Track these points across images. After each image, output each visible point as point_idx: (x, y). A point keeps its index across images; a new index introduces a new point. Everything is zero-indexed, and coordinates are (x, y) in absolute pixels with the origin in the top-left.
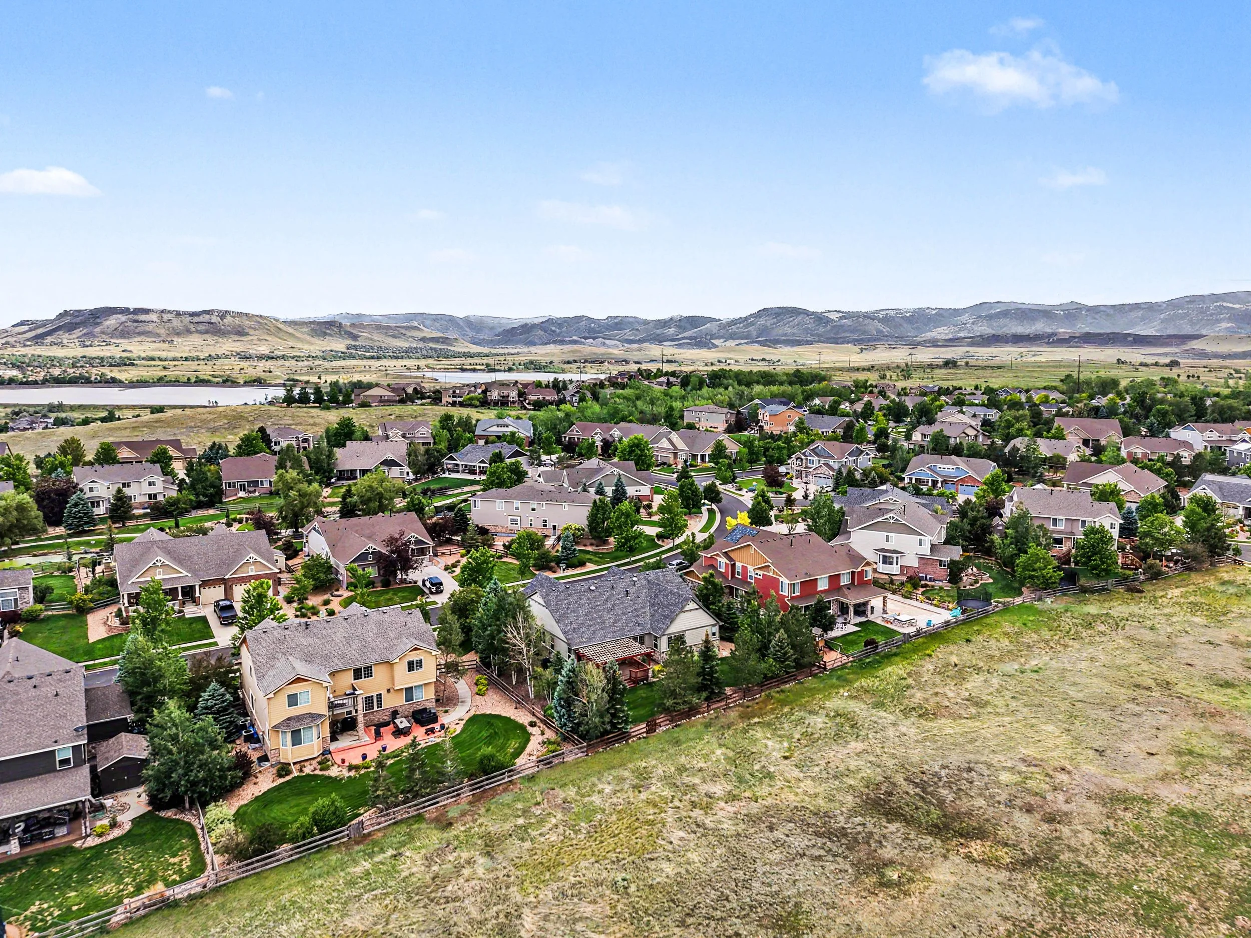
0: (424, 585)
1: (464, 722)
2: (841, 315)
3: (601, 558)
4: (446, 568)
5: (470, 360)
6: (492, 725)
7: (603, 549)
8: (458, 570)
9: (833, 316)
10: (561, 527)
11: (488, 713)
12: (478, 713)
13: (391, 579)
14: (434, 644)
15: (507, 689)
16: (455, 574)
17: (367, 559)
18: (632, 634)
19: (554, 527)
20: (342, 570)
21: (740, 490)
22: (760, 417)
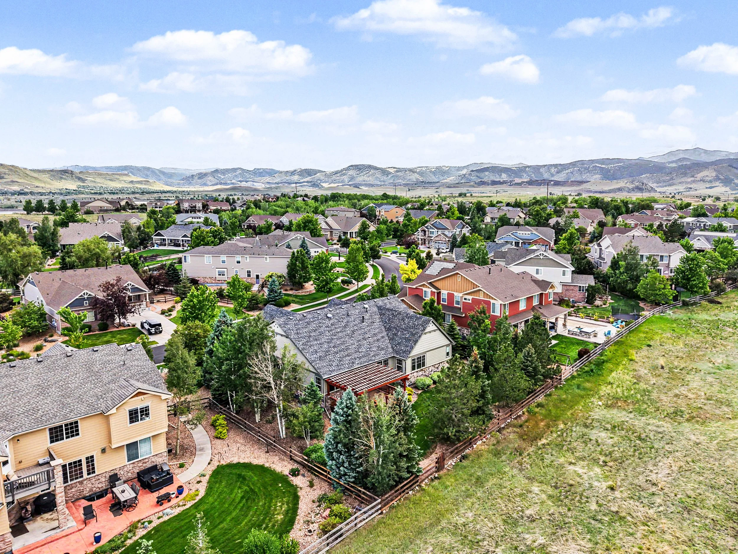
0: (142, 327)
1: (207, 477)
2: (395, 170)
3: (301, 300)
4: (163, 313)
5: (164, 195)
6: (244, 479)
7: (300, 293)
8: (174, 314)
9: (392, 170)
10: (263, 276)
11: (235, 462)
12: (223, 463)
13: (109, 323)
14: (164, 386)
15: (252, 429)
16: (172, 317)
17: (82, 305)
18: (377, 359)
19: (257, 277)
20: (58, 317)
21: (386, 252)
22: (377, 213)
